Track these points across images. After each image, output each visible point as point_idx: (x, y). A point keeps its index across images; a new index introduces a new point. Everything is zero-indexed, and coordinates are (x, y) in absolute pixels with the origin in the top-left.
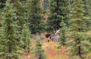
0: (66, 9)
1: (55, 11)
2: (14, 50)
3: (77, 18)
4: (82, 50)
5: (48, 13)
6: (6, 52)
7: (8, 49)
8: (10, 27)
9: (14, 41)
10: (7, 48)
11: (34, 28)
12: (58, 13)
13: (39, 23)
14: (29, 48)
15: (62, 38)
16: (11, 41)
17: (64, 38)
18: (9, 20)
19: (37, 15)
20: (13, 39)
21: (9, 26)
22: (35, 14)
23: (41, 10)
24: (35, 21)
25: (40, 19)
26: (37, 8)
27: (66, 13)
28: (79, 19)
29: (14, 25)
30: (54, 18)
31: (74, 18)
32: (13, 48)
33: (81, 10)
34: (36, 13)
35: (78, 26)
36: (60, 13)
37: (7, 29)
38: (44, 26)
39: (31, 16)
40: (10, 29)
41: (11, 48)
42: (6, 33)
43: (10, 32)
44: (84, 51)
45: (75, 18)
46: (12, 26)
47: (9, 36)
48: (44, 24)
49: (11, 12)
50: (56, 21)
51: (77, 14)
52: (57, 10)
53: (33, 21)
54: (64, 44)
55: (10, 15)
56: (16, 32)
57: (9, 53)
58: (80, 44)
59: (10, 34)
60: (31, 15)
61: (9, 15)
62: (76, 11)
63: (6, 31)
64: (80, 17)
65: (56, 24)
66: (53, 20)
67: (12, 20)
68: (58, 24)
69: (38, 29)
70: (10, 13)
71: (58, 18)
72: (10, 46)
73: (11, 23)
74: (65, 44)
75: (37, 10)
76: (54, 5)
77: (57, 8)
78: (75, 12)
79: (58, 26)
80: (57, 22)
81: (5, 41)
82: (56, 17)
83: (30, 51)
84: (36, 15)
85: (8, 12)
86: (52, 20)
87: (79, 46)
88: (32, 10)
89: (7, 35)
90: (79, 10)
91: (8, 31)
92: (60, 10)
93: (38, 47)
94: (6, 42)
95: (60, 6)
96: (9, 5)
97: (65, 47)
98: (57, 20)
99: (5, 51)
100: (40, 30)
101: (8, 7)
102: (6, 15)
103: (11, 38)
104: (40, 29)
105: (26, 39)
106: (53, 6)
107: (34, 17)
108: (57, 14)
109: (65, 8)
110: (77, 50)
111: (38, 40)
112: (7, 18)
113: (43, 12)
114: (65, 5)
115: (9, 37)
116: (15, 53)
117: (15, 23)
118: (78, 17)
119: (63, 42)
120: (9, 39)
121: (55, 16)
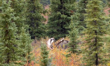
0: (73, 7)
1: (58, 10)
2: (14, 59)
3: (93, 18)
4: (100, 58)
5: (49, 12)
6: (3, 63)
7: (6, 59)
8: (8, 31)
9: (13, 48)
10: (4, 57)
11: (32, 32)
12: (62, 12)
13: (38, 25)
14: (29, 57)
15: (71, 44)
16: (9, 48)
17: (74, 43)
18: (7, 22)
19: (36, 16)
20: (12, 46)
21: (7, 29)
22: (33, 14)
23: (40, 9)
24: (33, 23)
25: (39, 21)
26: (35, 6)
27: (72, 12)
28: (96, 19)
29: (13, 28)
30: (57, 19)
31: (89, 18)
32: (12, 57)
33: (98, 7)
34: (34, 12)
35: (94, 28)
36: (64, 12)
37: (4, 33)
38: (45, 29)
39: (28, 17)
40: (7, 33)
41: (9, 58)
42: (3, 38)
43: (8, 37)
44: (103, 59)
45: (91, 18)
46: (11, 29)
47: (7, 42)
48: (44, 27)
49: (9, 11)
50: (59, 22)
51: (93, 13)
52: (61, 9)
53: (30, 23)
54: (74, 52)
55: (8, 15)
56: (16, 37)
57: (7, 64)
58: (97, 50)
59: (7, 39)
60: (27, 15)
61: (6, 15)
62: (92, 9)
63: (2, 36)
64: (96, 16)
65: (59, 26)
66: (56, 21)
67: (10, 22)
68: (62, 27)
69: (37, 32)
70: (8, 13)
71: (61, 19)
72: (8, 55)
73: (10, 25)
74: (76, 51)
75: (35, 9)
76: (57, 2)
77: (61, 6)
78: (90, 10)
79: (62, 29)
80: (60, 24)
81: (2, 48)
82: (59, 18)
83: (30, 61)
84: (34, 16)
85: (4, 11)
86: (54, 21)
87: (96, 53)
88: (29, 9)
89: (4, 41)
90: (95, 7)
91: (5, 36)
92: (65, 8)
93: (44, 56)
94: (3, 50)
95: (65, 3)
96: (6, 3)
97: (76, 55)
98: (61, 21)
99: (2, 61)
100: (40, 34)
101: (5, 5)
102: (3, 16)
103: (9, 45)
104: (40, 32)
105: (26, 46)
106: (55, 3)
107: (31, 18)
108: (60, 13)
109: (71, 5)
110: (93, 59)
111: (44, 46)
112: (4, 20)
113: (42, 11)
114: (70, 2)
115: (6, 44)
116: (15, 64)
117: (14, 26)
118: (94, 16)
119: (73, 48)
120: (7, 45)
121: (59, 16)
